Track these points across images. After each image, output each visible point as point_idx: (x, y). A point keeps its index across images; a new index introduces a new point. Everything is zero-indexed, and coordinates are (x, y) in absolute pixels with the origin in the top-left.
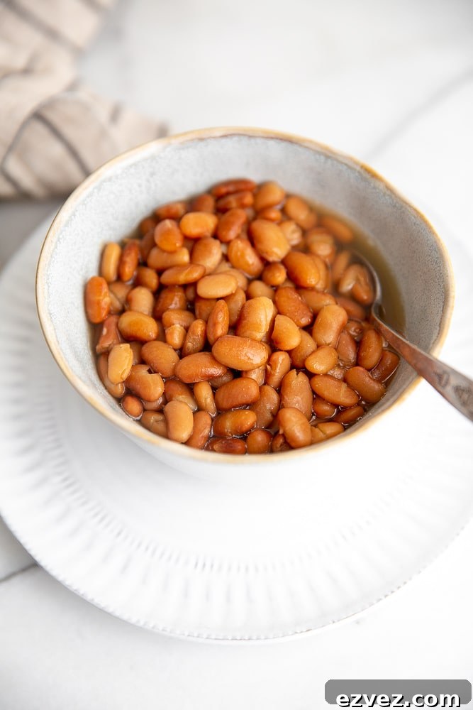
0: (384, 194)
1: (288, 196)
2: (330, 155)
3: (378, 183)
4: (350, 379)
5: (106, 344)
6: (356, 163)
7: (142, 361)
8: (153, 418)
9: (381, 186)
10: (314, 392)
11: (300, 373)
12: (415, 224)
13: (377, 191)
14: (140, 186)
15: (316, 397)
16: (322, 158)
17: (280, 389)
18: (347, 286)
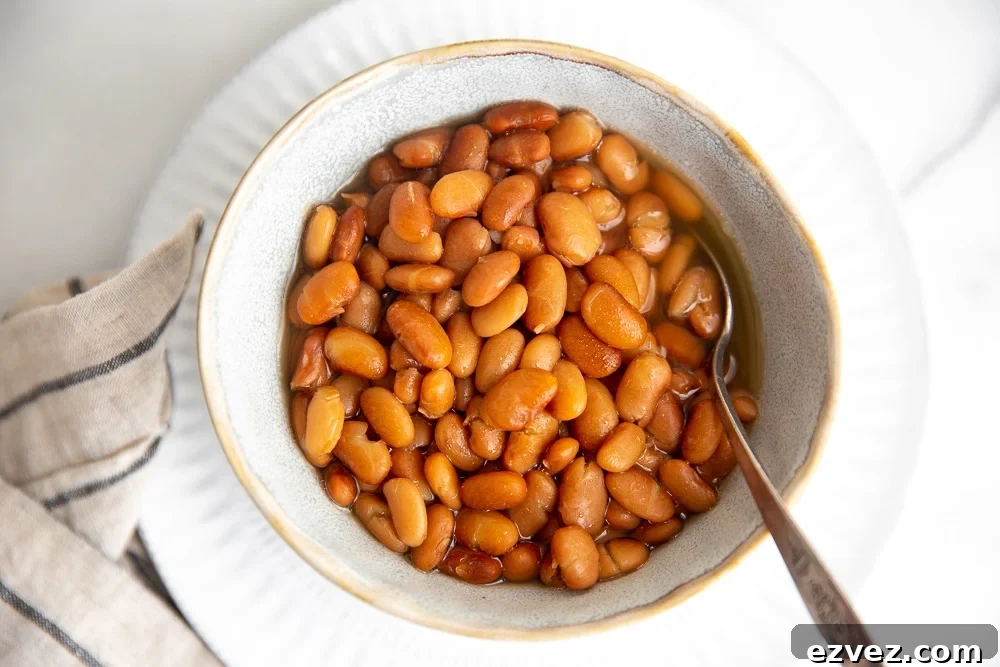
0: (757, 185)
1: (607, 133)
2: (679, 103)
3: (748, 166)
4: (666, 478)
5: (307, 382)
6: (719, 126)
7: (358, 415)
8: (371, 508)
9: (754, 171)
10: (609, 494)
11: (590, 464)
12: (797, 248)
13: (747, 175)
14: (370, 119)
15: (612, 500)
16: (666, 103)
17: (560, 479)
18: (683, 306)
